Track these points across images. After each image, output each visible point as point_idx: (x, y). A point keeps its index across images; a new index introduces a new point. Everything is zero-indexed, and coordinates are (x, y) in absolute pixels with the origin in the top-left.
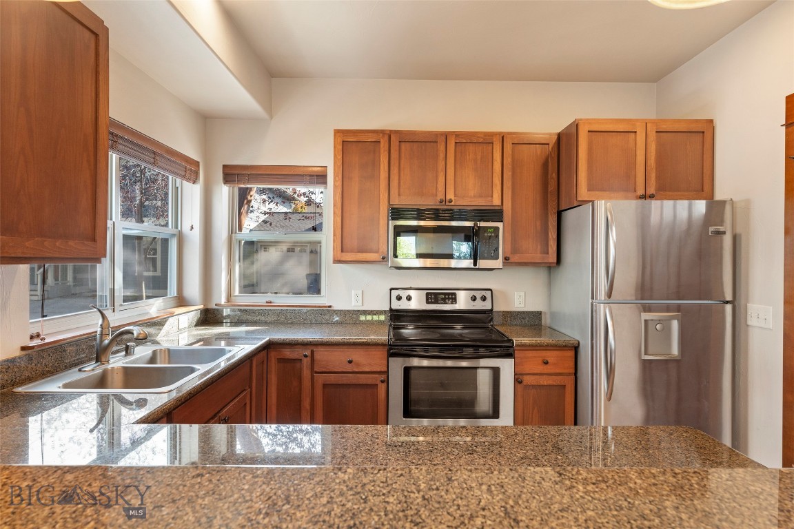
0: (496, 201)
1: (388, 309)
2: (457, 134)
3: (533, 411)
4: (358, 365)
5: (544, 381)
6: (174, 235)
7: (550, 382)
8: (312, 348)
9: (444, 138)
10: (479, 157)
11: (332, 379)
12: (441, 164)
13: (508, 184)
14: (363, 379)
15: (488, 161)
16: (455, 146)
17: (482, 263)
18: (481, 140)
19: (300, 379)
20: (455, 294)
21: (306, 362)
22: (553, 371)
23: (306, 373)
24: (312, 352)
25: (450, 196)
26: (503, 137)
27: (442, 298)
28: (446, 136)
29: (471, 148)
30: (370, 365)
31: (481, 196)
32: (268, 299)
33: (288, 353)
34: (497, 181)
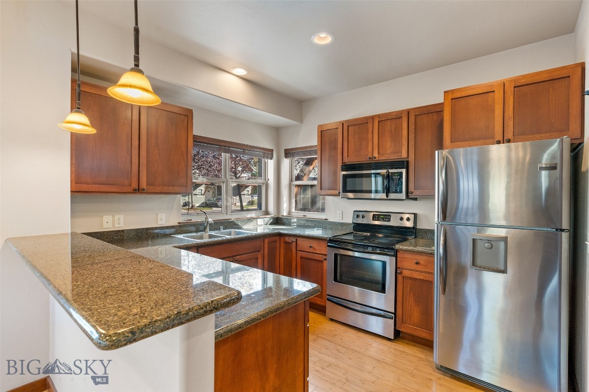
0: (404, 155)
1: (351, 222)
2: (379, 116)
3: (409, 296)
4: (315, 249)
5: (417, 276)
6: (263, 184)
7: (421, 277)
8: (296, 238)
9: (372, 120)
10: (393, 128)
11: (304, 254)
12: (370, 135)
13: (412, 143)
14: (317, 257)
15: (398, 129)
16: (379, 123)
17: (392, 196)
18: (395, 117)
19: (292, 252)
20: (390, 216)
21: (294, 244)
22: (423, 270)
23: (294, 250)
24: (296, 239)
25: (376, 155)
26: (408, 112)
27: (382, 218)
28: (373, 117)
29: (389, 122)
30: (320, 250)
31: (394, 153)
32: (304, 214)
33: (287, 239)
34: (405, 142)
